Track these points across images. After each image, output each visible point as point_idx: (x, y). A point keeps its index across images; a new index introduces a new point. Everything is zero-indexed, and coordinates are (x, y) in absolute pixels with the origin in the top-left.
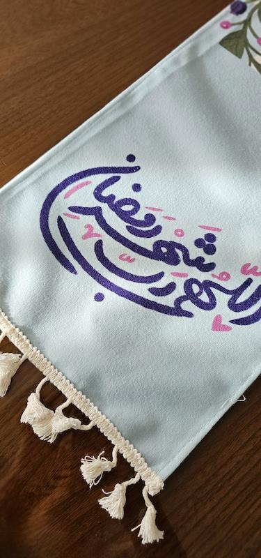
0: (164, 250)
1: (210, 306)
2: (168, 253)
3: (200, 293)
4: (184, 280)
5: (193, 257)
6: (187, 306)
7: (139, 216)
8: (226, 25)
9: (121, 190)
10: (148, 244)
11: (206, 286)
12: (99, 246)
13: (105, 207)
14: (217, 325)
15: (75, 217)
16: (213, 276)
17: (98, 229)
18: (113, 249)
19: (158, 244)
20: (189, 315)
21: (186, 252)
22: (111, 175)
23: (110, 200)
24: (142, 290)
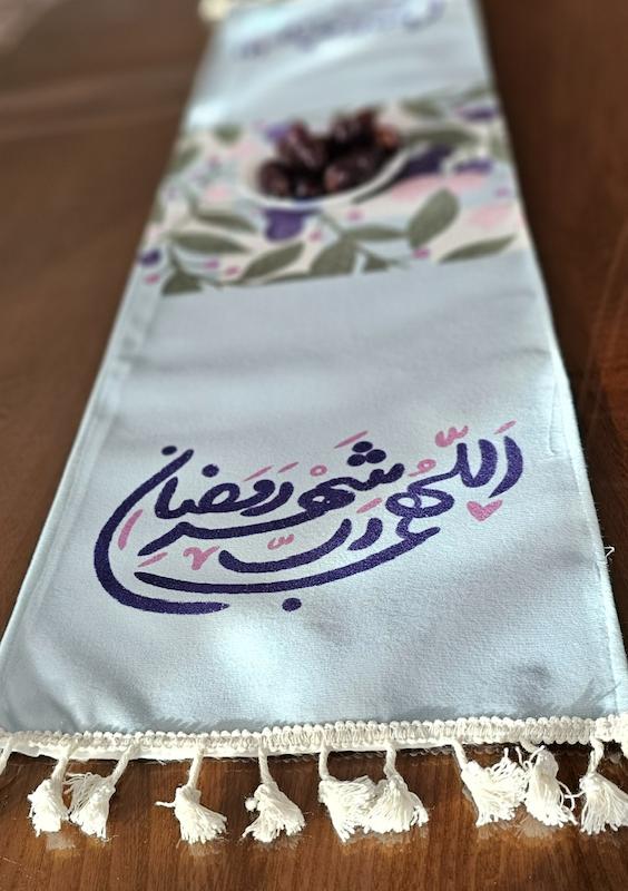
0: (320, 499)
1: (447, 502)
2: (330, 496)
3: (418, 502)
4: (382, 506)
5: (363, 478)
6: (417, 526)
7: (247, 492)
8: (153, 279)
9: (191, 484)
10: (291, 508)
11: (416, 490)
12: (227, 560)
13: (189, 518)
14: (479, 512)
15: (159, 557)
16: (411, 475)
17: (204, 545)
18: (243, 549)
19: (305, 499)
20: (434, 531)
21: (349, 481)
22: (162, 485)
23: (188, 506)
24: (342, 557)
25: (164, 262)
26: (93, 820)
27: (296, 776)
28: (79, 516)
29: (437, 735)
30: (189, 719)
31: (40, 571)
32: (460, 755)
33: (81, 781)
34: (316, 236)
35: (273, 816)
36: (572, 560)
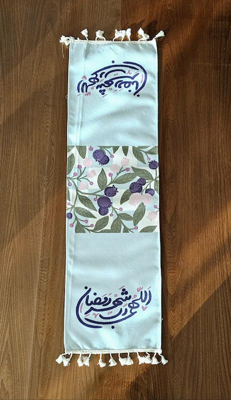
0: (116, 303)
1: (138, 306)
2: (118, 302)
3: (133, 305)
4: (127, 306)
5: (124, 298)
6: (133, 311)
7: (103, 300)
8: (72, 225)
9: (92, 298)
10: (111, 305)
11: (133, 302)
12: (101, 316)
13: (93, 306)
14: (144, 309)
15: (88, 315)
16: (132, 298)
17: (96, 312)
18: (104, 314)
19: (114, 303)
20: (136, 312)
21: (121, 299)
22: (86, 297)
23: (92, 303)
24: (120, 317)
25: (74, 217)
26: (87, 363)
27: (115, 357)
28: (71, 304)
29: (135, 351)
30: (99, 348)
31: (66, 317)
32: (138, 354)
33: (84, 358)
34: (111, 215)
35: (112, 363)
36: (157, 321)
